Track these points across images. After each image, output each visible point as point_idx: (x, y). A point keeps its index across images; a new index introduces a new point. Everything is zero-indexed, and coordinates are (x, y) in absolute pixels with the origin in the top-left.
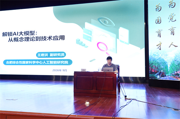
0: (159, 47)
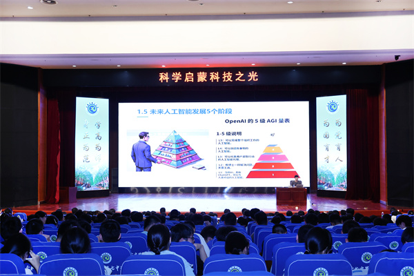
0: (327, 160)
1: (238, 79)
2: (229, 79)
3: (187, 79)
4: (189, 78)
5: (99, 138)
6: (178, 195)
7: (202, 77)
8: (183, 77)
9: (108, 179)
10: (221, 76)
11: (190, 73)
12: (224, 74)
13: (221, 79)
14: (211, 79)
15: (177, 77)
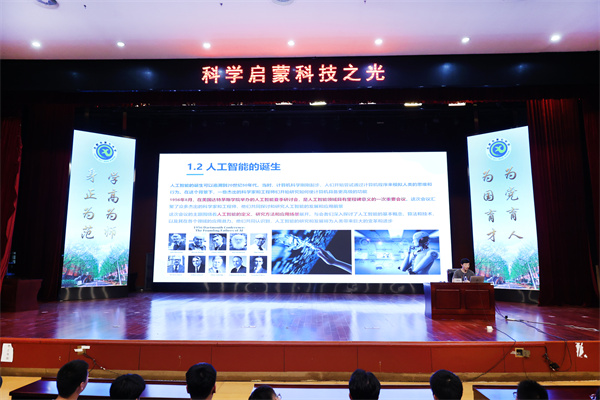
0: (492, 236)
1: (348, 77)
2: (331, 78)
3: (253, 78)
4: (257, 75)
5: (113, 199)
6: (245, 295)
7: (280, 74)
8: (247, 74)
9: (127, 268)
10: (316, 71)
11: (258, 67)
12: (323, 69)
13: (316, 78)
14: (298, 76)
15: (234, 73)
